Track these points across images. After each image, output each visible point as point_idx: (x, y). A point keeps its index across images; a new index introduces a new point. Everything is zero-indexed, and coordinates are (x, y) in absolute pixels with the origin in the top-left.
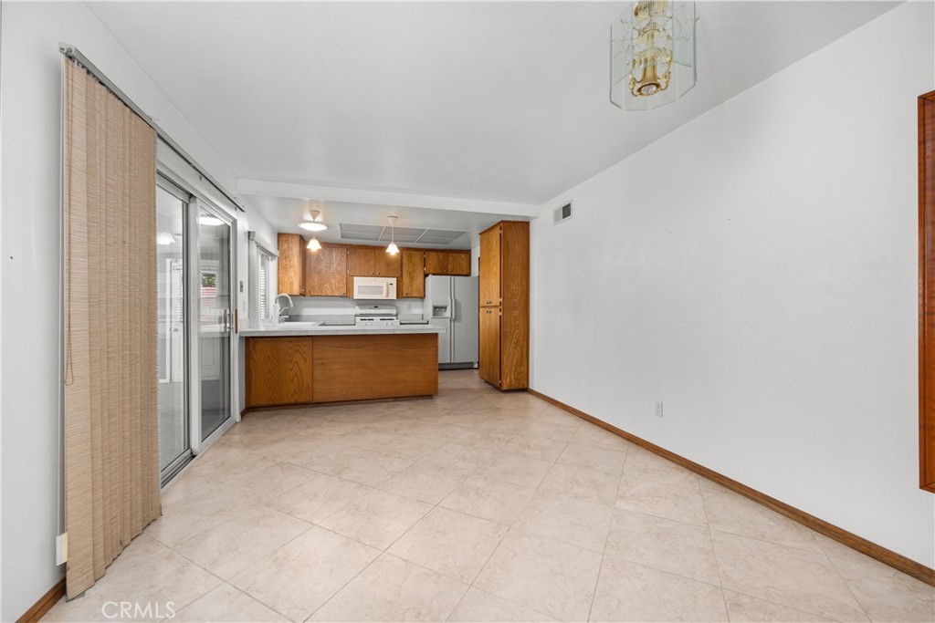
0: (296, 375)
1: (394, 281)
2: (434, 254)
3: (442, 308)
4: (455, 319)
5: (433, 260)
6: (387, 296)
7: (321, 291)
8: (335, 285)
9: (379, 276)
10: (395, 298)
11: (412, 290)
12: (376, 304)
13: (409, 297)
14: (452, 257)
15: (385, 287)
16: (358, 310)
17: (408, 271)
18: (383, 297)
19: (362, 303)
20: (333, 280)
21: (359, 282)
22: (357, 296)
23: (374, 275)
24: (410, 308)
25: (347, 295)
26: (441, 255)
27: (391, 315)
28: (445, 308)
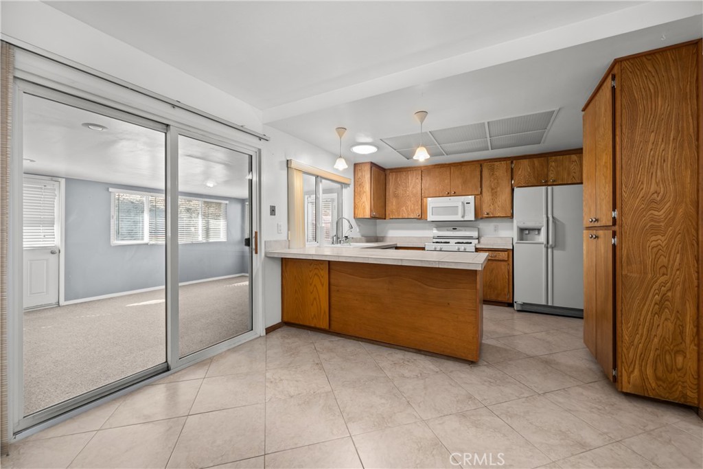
0: (315, 299)
1: (471, 199)
2: (526, 162)
3: (534, 229)
4: (554, 245)
5: (523, 169)
6: (463, 217)
7: (399, 214)
8: (411, 208)
9: (455, 194)
10: (473, 219)
11: (495, 209)
12: (455, 225)
13: (490, 217)
14: (555, 161)
15: (462, 206)
16: (435, 232)
17: (490, 186)
18: (459, 218)
19: (440, 225)
20: (409, 203)
21: (431, 202)
22: (430, 218)
23: (449, 195)
24: (496, 229)
25: (422, 217)
26: (536, 161)
27: (471, 238)
28: (539, 230)
